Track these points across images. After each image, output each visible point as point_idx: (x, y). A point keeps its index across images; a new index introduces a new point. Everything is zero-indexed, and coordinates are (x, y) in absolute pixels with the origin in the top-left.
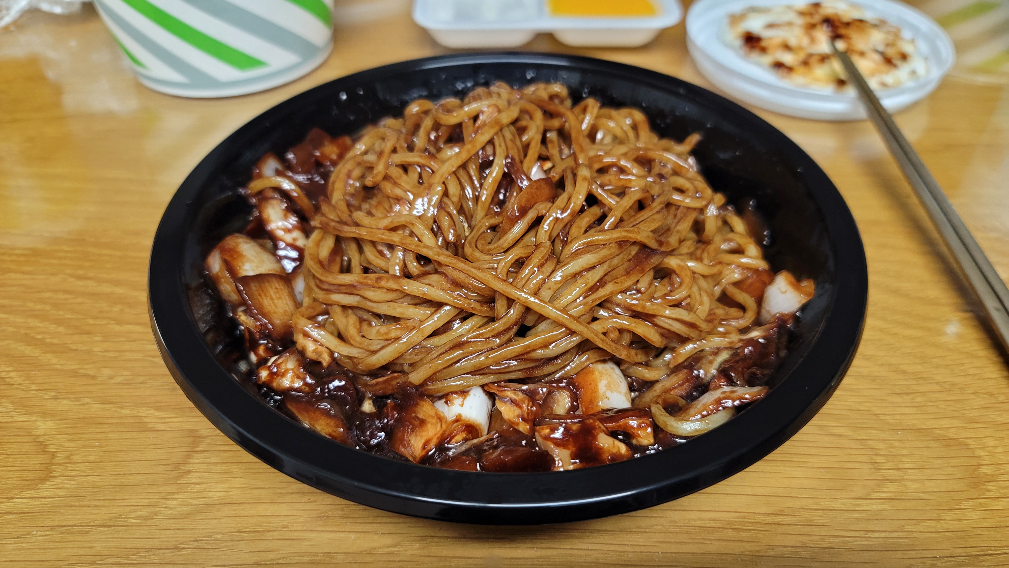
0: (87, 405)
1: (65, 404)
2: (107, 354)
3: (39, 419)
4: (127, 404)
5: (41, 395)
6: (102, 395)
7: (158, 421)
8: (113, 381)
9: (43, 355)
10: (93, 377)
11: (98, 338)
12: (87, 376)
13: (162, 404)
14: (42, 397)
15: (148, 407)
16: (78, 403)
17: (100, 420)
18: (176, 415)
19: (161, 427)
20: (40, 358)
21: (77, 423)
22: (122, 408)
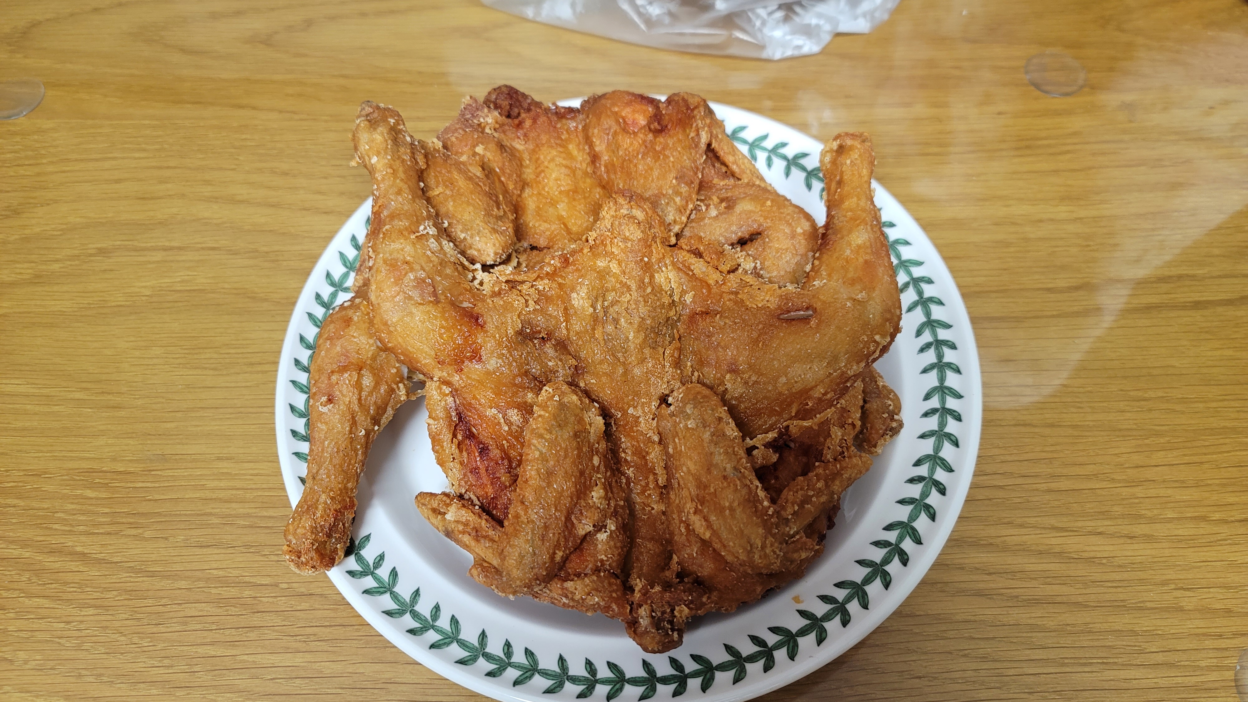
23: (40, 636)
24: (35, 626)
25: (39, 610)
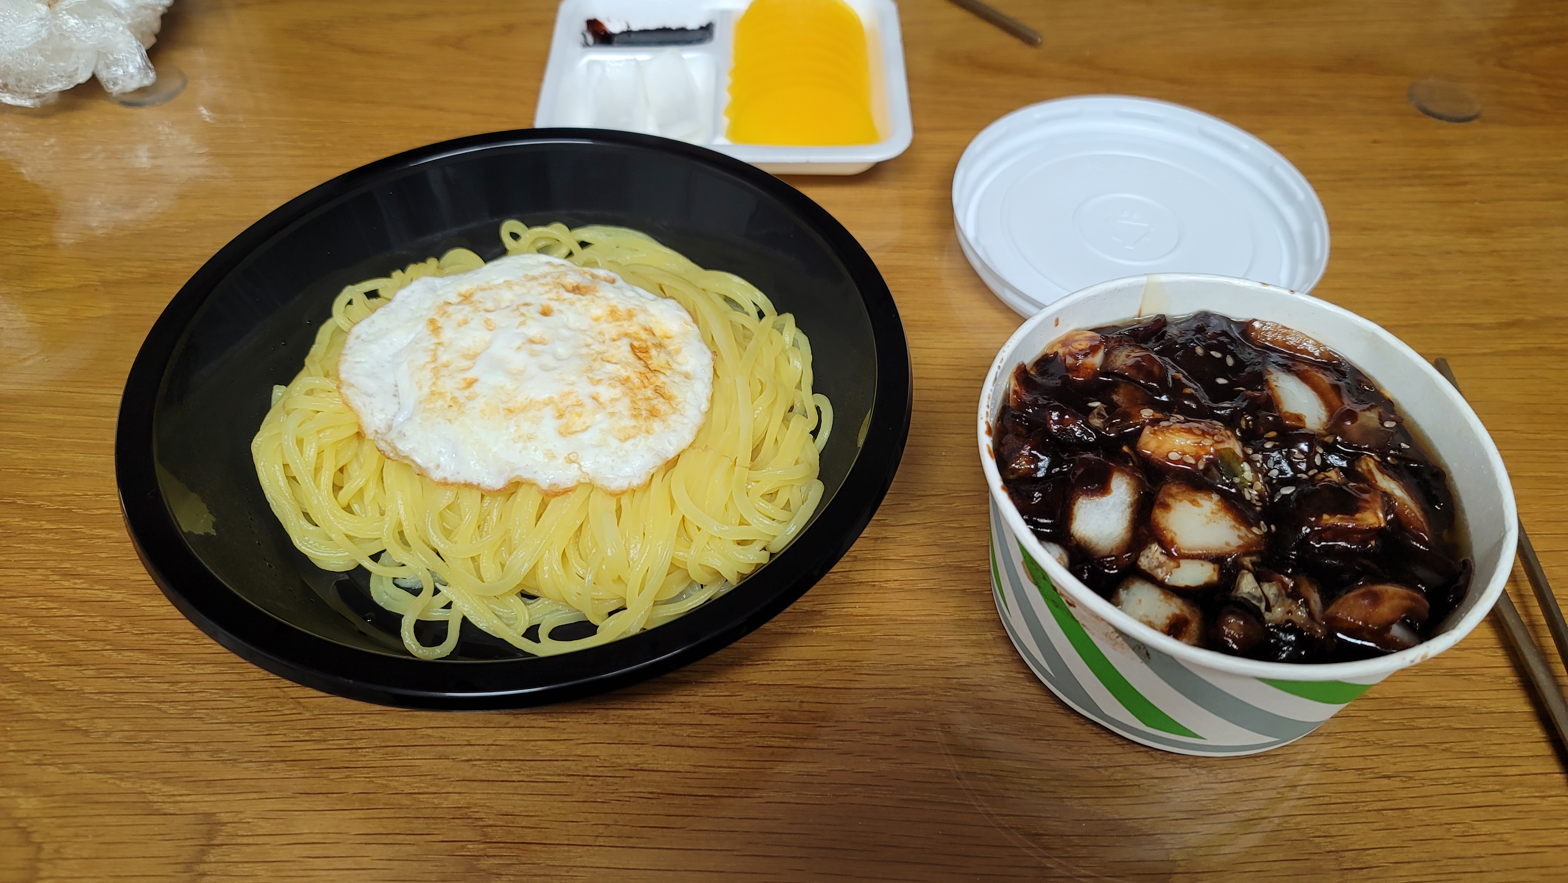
0: (78, 775)
1: (51, 773)
2: (102, 697)
3: (21, 794)
4: (128, 774)
5: (20, 758)
6: (97, 760)
7: (165, 800)
8: (109, 739)
9: (20, 697)
10: (86, 732)
11: (91, 673)
12: (78, 729)
13: (171, 775)
14: (22, 761)
15: (154, 779)
16: (66, 771)
17: (96, 798)
18: (188, 792)
19: (170, 809)
20: (18, 702)
21: (67, 802)
22: (121, 779)
23: (130, 699)
24: (124, 687)
25: (132, 667)
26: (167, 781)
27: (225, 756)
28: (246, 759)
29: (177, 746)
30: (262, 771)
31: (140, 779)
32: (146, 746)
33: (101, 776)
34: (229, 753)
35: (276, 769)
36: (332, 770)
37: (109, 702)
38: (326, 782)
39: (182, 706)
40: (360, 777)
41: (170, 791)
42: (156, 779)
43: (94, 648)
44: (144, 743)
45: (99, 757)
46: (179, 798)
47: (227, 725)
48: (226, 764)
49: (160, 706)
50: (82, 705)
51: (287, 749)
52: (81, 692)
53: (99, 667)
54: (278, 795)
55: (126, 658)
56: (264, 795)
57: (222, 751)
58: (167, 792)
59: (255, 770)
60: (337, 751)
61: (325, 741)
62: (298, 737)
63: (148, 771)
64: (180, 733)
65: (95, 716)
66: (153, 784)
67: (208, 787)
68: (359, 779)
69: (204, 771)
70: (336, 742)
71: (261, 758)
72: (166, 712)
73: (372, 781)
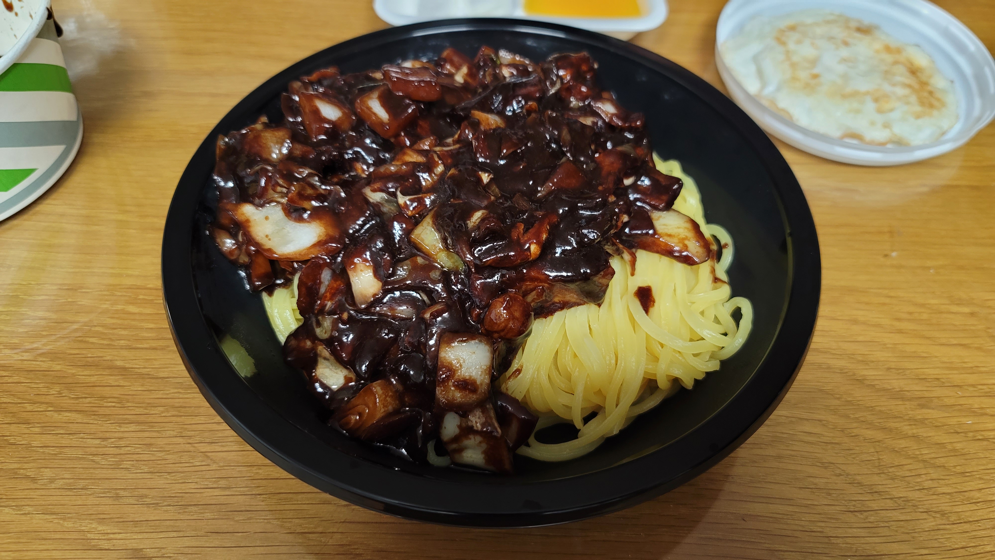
0: (28, 515)
2: (47, 450)
4: (69, 515)
6: (43, 503)
7: (101, 538)
10: (34, 480)
12: (27, 477)
13: (105, 516)
15: (90, 519)
16: (19, 512)
17: (44, 535)
19: (105, 545)
21: (19, 538)
22: (64, 519)
26: (101, 521)
27: (148, 500)
28: (165, 503)
29: (108, 492)
30: (179, 513)
31: (79, 519)
32: (84, 492)
33: (47, 517)
34: (152, 498)
35: (191, 512)
36: (236, 513)
37: (52, 454)
38: (232, 523)
39: (111, 458)
40: (260, 519)
41: (104, 530)
42: (93, 519)
43: (39, 409)
44: (82, 489)
45: (45, 501)
46: (112, 536)
47: (149, 474)
48: (149, 507)
49: (94, 458)
50: (30, 457)
51: (198, 495)
52: (29, 445)
53: (43, 425)
54: (193, 533)
55: (65, 418)
56: (181, 534)
57: (146, 496)
58: (101, 530)
59: (174, 512)
60: (240, 497)
61: (229, 488)
62: (207, 485)
63: (86, 513)
64: (111, 481)
65: (41, 466)
66: (91, 523)
67: (136, 527)
68: (259, 521)
69: (132, 513)
70: (239, 489)
71: (178, 502)
72: (98, 463)
73: (270, 523)
